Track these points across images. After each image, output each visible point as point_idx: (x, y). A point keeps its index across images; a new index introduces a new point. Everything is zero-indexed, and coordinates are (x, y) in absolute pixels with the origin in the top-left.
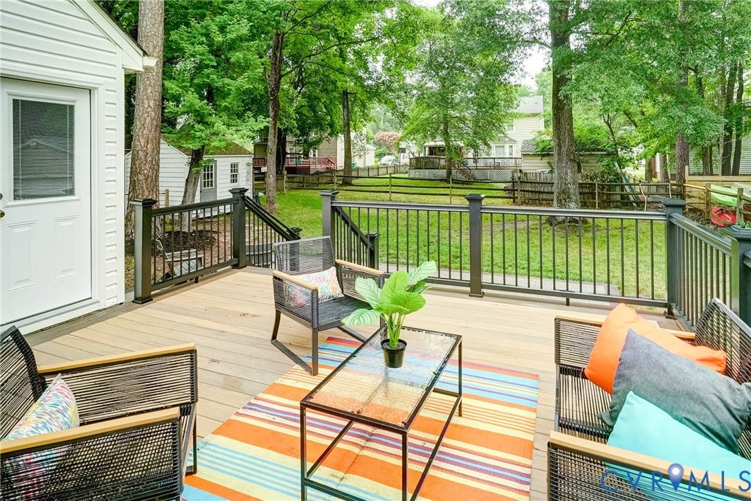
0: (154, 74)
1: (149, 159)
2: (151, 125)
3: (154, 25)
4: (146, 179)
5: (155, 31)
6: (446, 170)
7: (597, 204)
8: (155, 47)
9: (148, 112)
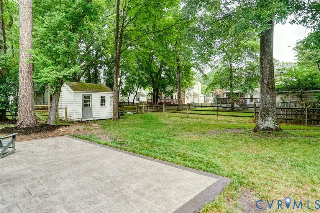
0: (26, 45)
1: (25, 88)
2: (25, 71)
3: (24, 20)
4: (23, 97)
5: (25, 23)
6: (230, 105)
7: (306, 122)
8: (26, 32)
9: (23, 65)
